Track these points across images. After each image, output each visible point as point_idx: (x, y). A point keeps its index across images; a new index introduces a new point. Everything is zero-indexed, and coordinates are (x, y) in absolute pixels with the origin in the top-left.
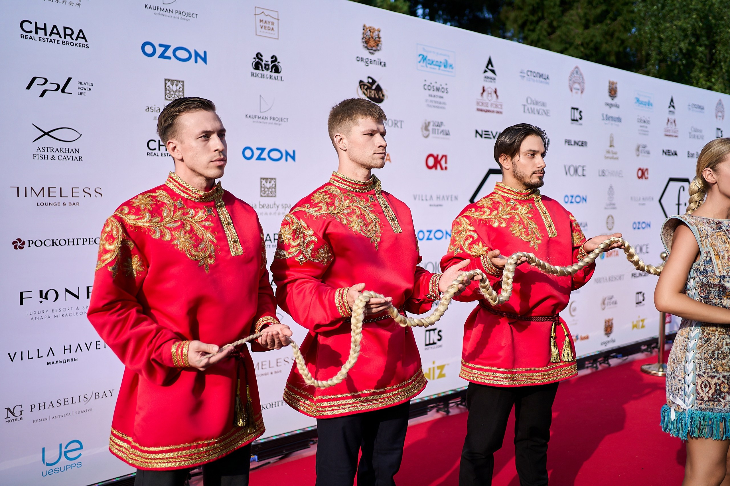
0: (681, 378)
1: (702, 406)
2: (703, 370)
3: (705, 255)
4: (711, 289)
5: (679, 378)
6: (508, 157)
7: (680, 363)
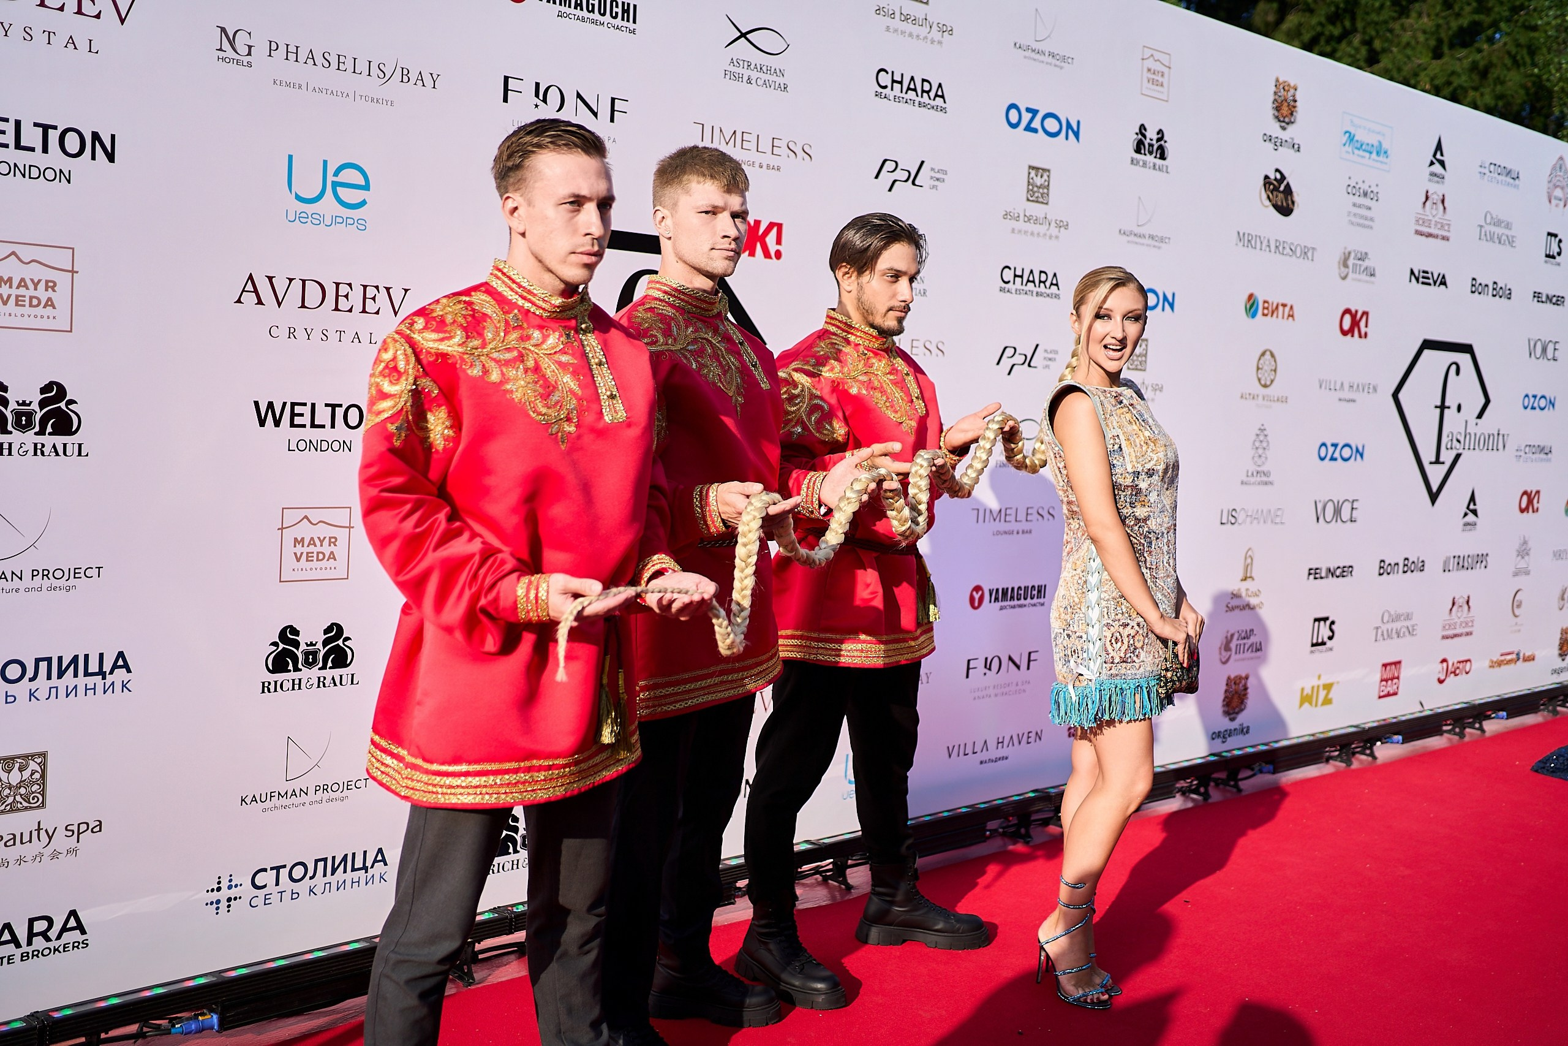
0: (1081, 634)
1: (1112, 672)
2: (1113, 617)
4: (1120, 492)
5: (1077, 634)
6: (853, 272)
7: (1078, 610)
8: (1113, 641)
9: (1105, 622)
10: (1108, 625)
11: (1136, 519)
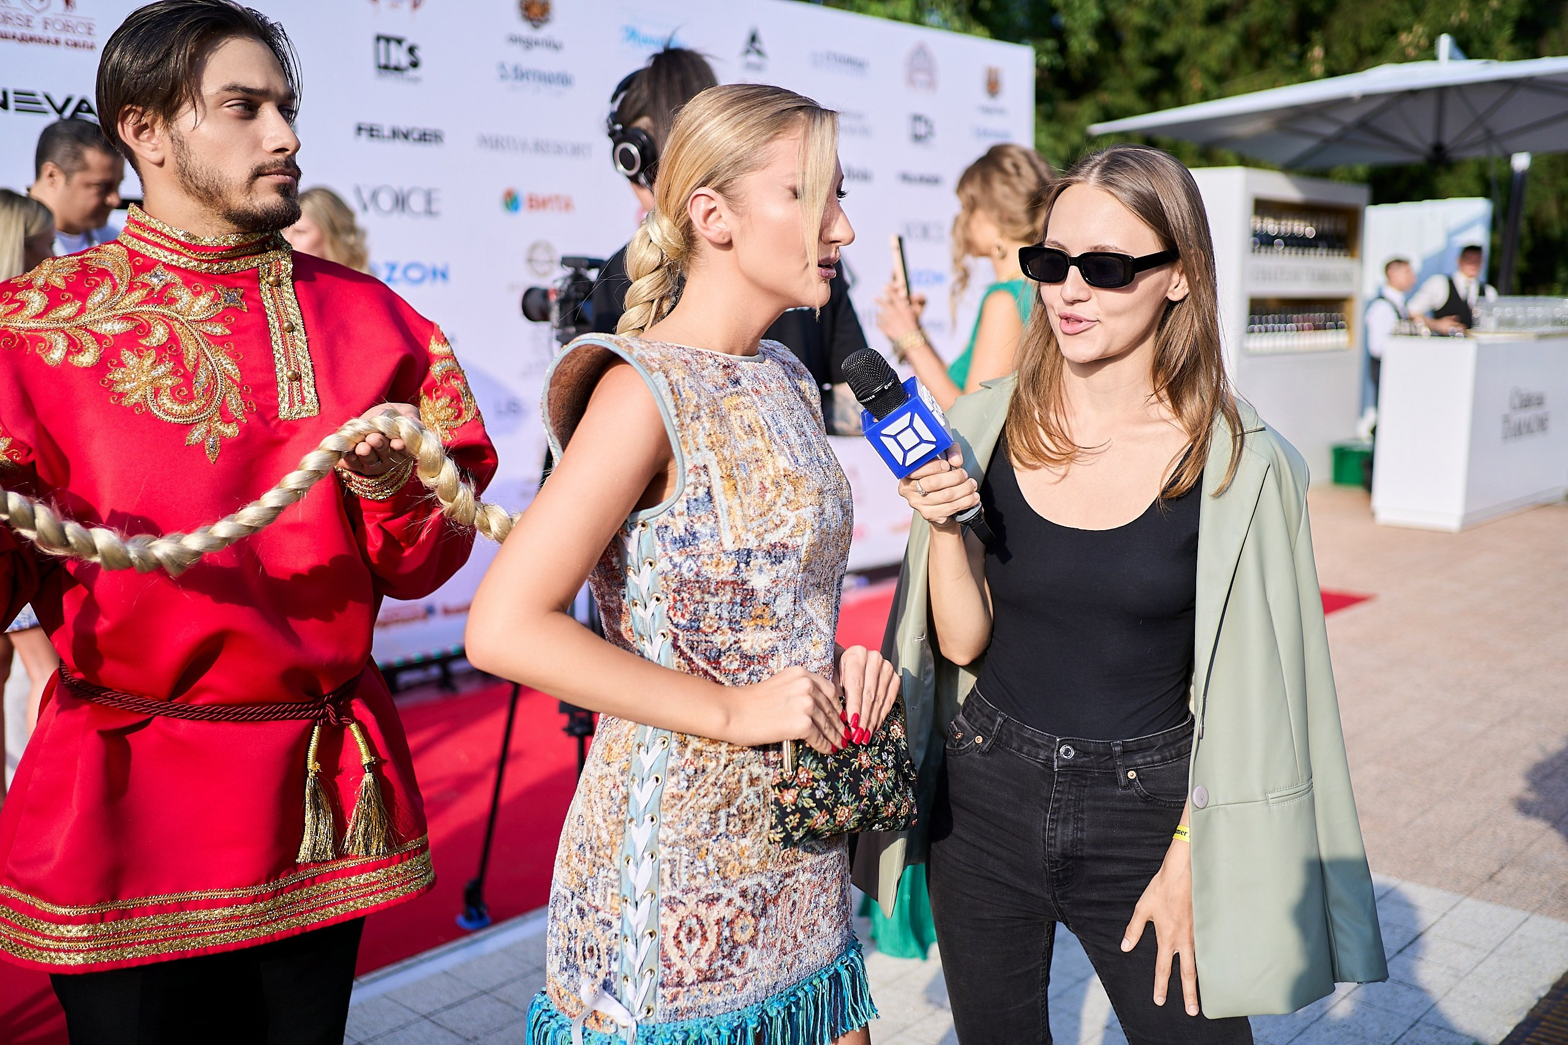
0: (608, 917)
1: (677, 1004)
2: (684, 883)
3: (691, 478)
4: (707, 597)
5: (601, 915)
6: (154, 121)
7: (606, 861)
8: (682, 936)
9: (664, 895)
10: (672, 903)
11: (744, 656)
